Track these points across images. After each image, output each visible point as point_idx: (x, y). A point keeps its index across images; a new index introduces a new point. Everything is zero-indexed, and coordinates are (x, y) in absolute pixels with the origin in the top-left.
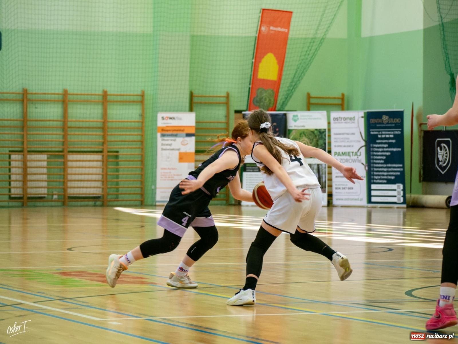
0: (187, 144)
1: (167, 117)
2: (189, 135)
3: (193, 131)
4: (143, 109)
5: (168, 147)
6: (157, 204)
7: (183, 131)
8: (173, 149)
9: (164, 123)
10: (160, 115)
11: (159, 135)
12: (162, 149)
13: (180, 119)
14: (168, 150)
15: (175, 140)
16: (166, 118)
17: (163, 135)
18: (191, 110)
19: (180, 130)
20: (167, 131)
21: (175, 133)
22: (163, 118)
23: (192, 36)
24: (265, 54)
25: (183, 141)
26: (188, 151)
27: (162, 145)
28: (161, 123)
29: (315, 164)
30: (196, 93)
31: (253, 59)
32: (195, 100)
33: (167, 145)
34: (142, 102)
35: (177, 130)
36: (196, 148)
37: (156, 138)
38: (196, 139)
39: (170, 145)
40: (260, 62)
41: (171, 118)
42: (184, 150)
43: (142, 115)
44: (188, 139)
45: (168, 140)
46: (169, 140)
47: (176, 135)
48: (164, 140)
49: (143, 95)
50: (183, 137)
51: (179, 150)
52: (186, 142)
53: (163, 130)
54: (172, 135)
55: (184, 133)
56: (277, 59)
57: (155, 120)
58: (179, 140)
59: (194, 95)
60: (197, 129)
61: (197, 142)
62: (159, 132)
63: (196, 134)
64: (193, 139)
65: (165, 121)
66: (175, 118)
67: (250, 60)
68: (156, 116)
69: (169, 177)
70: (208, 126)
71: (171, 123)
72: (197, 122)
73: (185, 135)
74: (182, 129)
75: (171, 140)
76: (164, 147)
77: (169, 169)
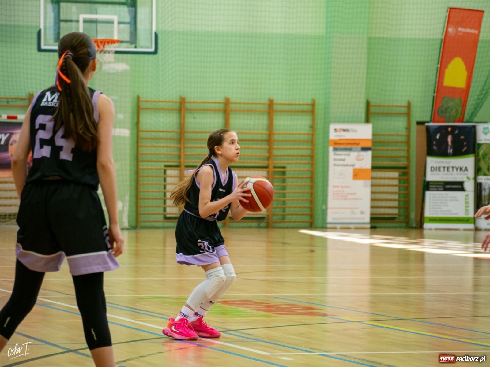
0: (363, 159)
2: (364, 149)
3: (369, 145)
4: (313, 120)
5: (341, 163)
6: (329, 226)
7: (358, 144)
8: (347, 165)
9: (337, 136)
10: (332, 127)
11: (331, 149)
12: (335, 165)
13: (355, 131)
14: (341, 165)
15: (349, 155)
16: (340, 130)
17: (335, 149)
18: (367, 121)
19: (354, 144)
20: (340, 144)
21: (349, 147)
22: (336, 130)
23: (370, 39)
24: (452, 58)
25: (358, 156)
26: (364, 167)
27: (335, 160)
28: (333, 136)
30: (373, 102)
31: (438, 64)
32: (372, 109)
33: (340, 160)
34: (312, 112)
35: (352, 144)
36: (372, 164)
37: (328, 152)
38: (373, 154)
39: (344, 160)
40: (446, 67)
41: (344, 130)
42: (359, 165)
43: (312, 127)
44: (364, 153)
45: (341, 155)
46: (342, 155)
47: (350, 150)
48: (337, 155)
49: (313, 105)
50: (358, 151)
51: (353, 165)
52: (361, 157)
53: (336, 143)
54: (346, 149)
55: (359, 147)
56: (466, 64)
57: (326, 132)
58: (354, 154)
59: (371, 104)
60: (374, 142)
61: (374, 157)
62: (331, 145)
63: (373, 148)
64: (369, 153)
65: (337, 133)
66: (350, 130)
67: (434, 65)
68: (328, 128)
69: (342, 196)
70: (386, 139)
71: (345, 136)
72: (374, 135)
73: (360, 149)
74: (357, 142)
75: (345, 155)
76: (337, 163)
77: (342, 187)
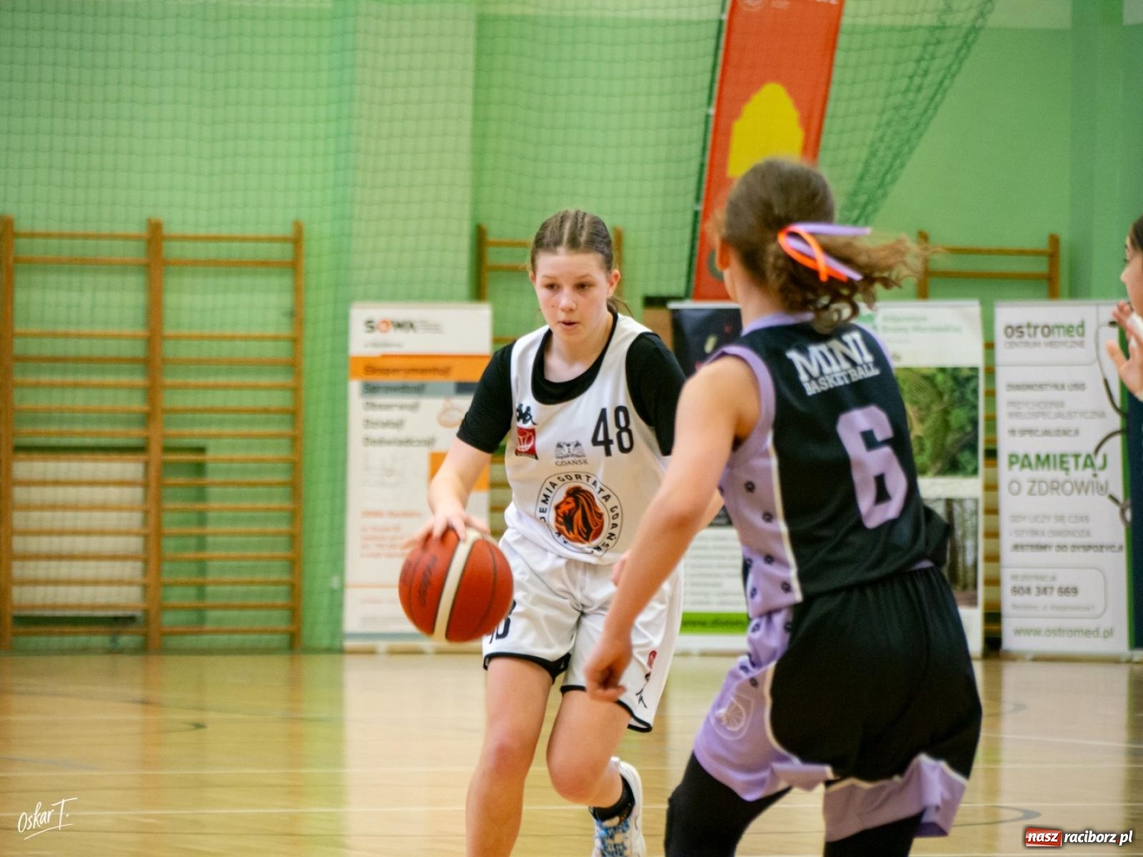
1: (385, 322)
2: (466, 388)
4: (297, 290)
5: (390, 433)
6: (349, 644)
7: (445, 371)
8: (408, 442)
9: (375, 345)
10: (359, 314)
11: (355, 386)
12: (368, 441)
13: (435, 328)
14: (390, 442)
15: (414, 407)
16: (383, 326)
17: (370, 389)
18: (478, 293)
19: (434, 370)
20: (386, 371)
21: (414, 380)
22: (370, 325)
23: (483, 20)
24: (753, 86)
25: (445, 411)
27: (368, 423)
28: (361, 344)
29: (938, 499)
30: (495, 232)
31: (709, 104)
32: (494, 257)
33: (387, 424)
34: (294, 266)
35: (424, 371)
37: (345, 398)
39: (398, 424)
40: (736, 114)
41: (399, 325)
43: (296, 315)
44: (464, 402)
45: (388, 407)
46: (392, 407)
47: (419, 390)
48: (373, 406)
49: (297, 240)
50: (447, 396)
51: (430, 442)
52: (456, 416)
53: (370, 367)
54: (404, 389)
55: (450, 381)
56: (798, 104)
57: (342, 333)
58: (430, 406)
59: (489, 238)
62: (355, 375)
65: (377, 336)
66: (417, 324)
67: (699, 109)
68: (346, 317)
69: (393, 546)
71: (399, 345)
72: (497, 340)
73: (452, 388)
74: (441, 364)
75: (402, 407)
76: (376, 433)
77: (392, 514)
